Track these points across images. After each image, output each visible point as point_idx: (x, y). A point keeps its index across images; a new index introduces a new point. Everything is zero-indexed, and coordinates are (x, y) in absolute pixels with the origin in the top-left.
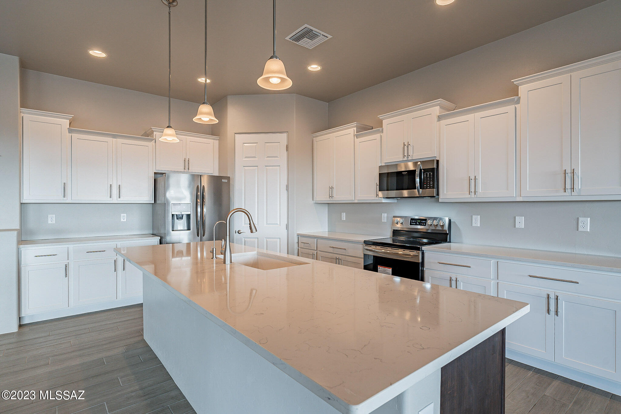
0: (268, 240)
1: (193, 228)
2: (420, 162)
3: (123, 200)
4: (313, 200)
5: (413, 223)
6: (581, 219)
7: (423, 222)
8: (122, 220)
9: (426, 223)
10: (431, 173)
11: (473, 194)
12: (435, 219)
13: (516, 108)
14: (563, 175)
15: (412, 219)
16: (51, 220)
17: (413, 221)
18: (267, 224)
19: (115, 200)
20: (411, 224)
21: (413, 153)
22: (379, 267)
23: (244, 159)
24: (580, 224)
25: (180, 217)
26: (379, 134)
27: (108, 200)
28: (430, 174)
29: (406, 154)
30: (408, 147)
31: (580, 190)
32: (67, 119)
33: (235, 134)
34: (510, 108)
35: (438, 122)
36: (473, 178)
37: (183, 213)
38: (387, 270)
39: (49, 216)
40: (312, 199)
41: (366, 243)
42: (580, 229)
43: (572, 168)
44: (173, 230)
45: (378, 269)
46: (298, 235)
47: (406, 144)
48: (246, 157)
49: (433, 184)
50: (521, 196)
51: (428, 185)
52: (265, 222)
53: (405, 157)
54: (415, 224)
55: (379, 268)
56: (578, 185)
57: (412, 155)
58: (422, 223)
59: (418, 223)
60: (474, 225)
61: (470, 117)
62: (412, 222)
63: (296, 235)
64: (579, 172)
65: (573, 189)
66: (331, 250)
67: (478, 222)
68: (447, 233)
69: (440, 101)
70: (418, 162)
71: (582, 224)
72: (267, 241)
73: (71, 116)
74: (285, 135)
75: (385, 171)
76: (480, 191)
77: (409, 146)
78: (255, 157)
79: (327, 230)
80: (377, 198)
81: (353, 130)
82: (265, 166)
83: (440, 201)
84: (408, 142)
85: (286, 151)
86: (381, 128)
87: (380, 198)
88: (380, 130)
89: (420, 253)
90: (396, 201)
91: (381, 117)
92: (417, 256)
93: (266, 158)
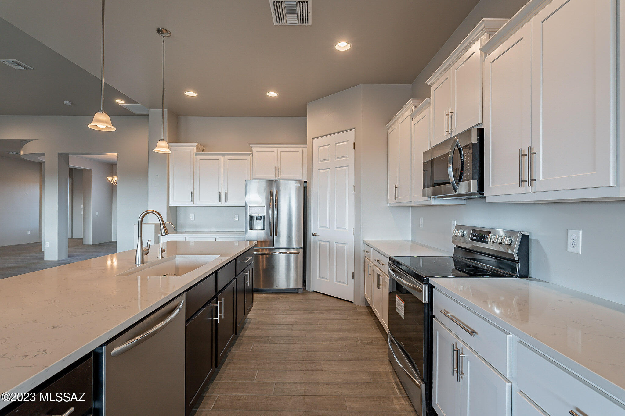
0: (338, 245)
1: (267, 229)
3: (229, 204)
4: (387, 203)
5: (474, 238)
7: (486, 236)
8: (235, 220)
9: (488, 239)
15: (474, 231)
16: (192, 218)
17: (475, 234)
18: (337, 228)
19: (224, 204)
20: (471, 239)
21: (457, 126)
22: (397, 297)
23: (319, 163)
25: (259, 218)
26: (429, 108)
27: (219, 204)
29: (447, 129)
30: (450, 117)
32: (194, 146)
33: (313, 139)
36: (527, 151)
37: (260, 215)
38: (401, 303)
39: (191, 215)
40: (386, 201)
44: (250, 229)
45: (397, 300)
46: (364, 242)
47: (448, 113)
48: (321, 161)
52: (335, 225)
57: (456, 129)
58: (484, 238)
59: (479, 239)
60: (570, 249)
62: (474, 236)
63: (362, 242)
67: (578, 243)
68: (515, 260)
73: (196, 144)
74: (353, 133)
75: (429, 159)
76: (541, 179)
77: (453, 115)
78: (327, 160)
79: (410, 240)
80: (426, 198)
81: (411, 109)
82: (336, 168)
83: (487, 200)
84: (449, 109)
85: (353, 149)
86: (429, 98)
87: (430, 198)
88: (429, 101)
89: (426, 287)
90: (464, 202)
91: (429, 82)
92: (421, 291)
93: (337, 159)
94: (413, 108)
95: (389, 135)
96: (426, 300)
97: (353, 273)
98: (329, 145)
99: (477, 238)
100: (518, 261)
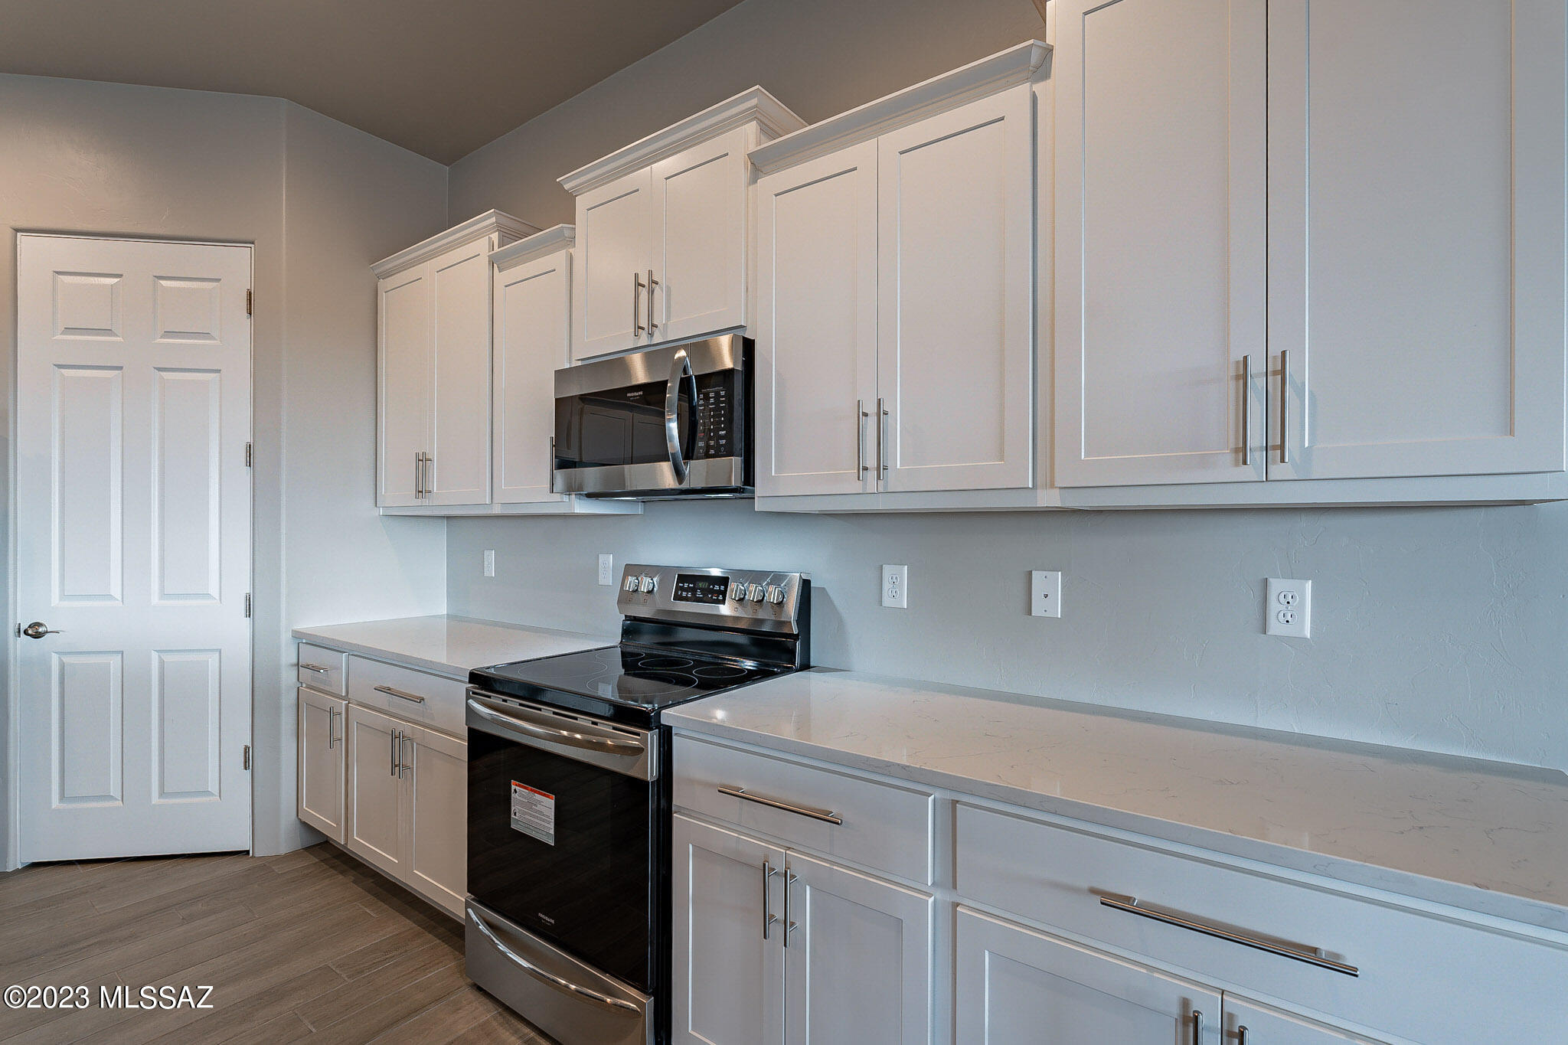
0: (167, 658)
2: (685, 347)
4: (376, 506)
5: (684, 594)
6: (1277, 586)
7: (717, 588)
9: (724, 593)
10: (723, 393)
11: (872, 475)
12: (757, 576)
13: (1034, 99)
14: (1232, 388)
15: (682, 578)
17: (686, 585)
18: (163, 595)
20: (678, 598)
21: (668, 317)
22: (513, 787)
23: (57, 336)
24: (1274, 606)
26: (565, 251)
28: (717, 393)
29: (643, 323)
30: (651, 292)
31: (1307, 453)
33: (17, 230)
34: (1012, 100)
35: (750, 188)
36: (871, 408)
38: (540, 802)
40: (373, 501)
41: (481, 681)
42: (1276, 627)
43: (1275, 351)
45: (513, 795)
46: (298, 636)
47: (644, 280)
48: (69, 334)
49: (729, 437)
50: (1057, 484)
51: (712, 443)
52: (155, 586)
53: (644, 334)
54: (689, 595)
55: (515, 790)
56: (1301, 435)
57: (665, 325)
58: (713, 592)
59: (699, 594)
60: (887, 601)
61: (859, 153)
62: (683, 589)
63: (286, 637)
64: (1303, 371)
65: (1276, 448)
66: (381, 701)
67: (902, 589)
68: (793, 634)
69: (754, 97)
70: (677, 349)
71: (1282, 607)
72: (162, 663)
74: (242, 256)
75: (575, 391)
76: (898, 467)
77: (657, 288)
78: (108, 332)
79: (446, 613)
80: (556, 497)
81: (490, 238)
82: (159, 369)
83: (759, 506)
84: (650, 273)
85: (246, 314)
86: (571, 226)
87: (567, 496)
88: (567, 233)
89: (652, 737)
90: (639, 509)
91: (569, 181)
92: (638, 751)
93: (161, 337)
94: (495, 236)
95: (383, 298)
96: (651, 773)
97: (246, 749)
98: (120, 276)
99: (694, 594)
100: (798, 635)
